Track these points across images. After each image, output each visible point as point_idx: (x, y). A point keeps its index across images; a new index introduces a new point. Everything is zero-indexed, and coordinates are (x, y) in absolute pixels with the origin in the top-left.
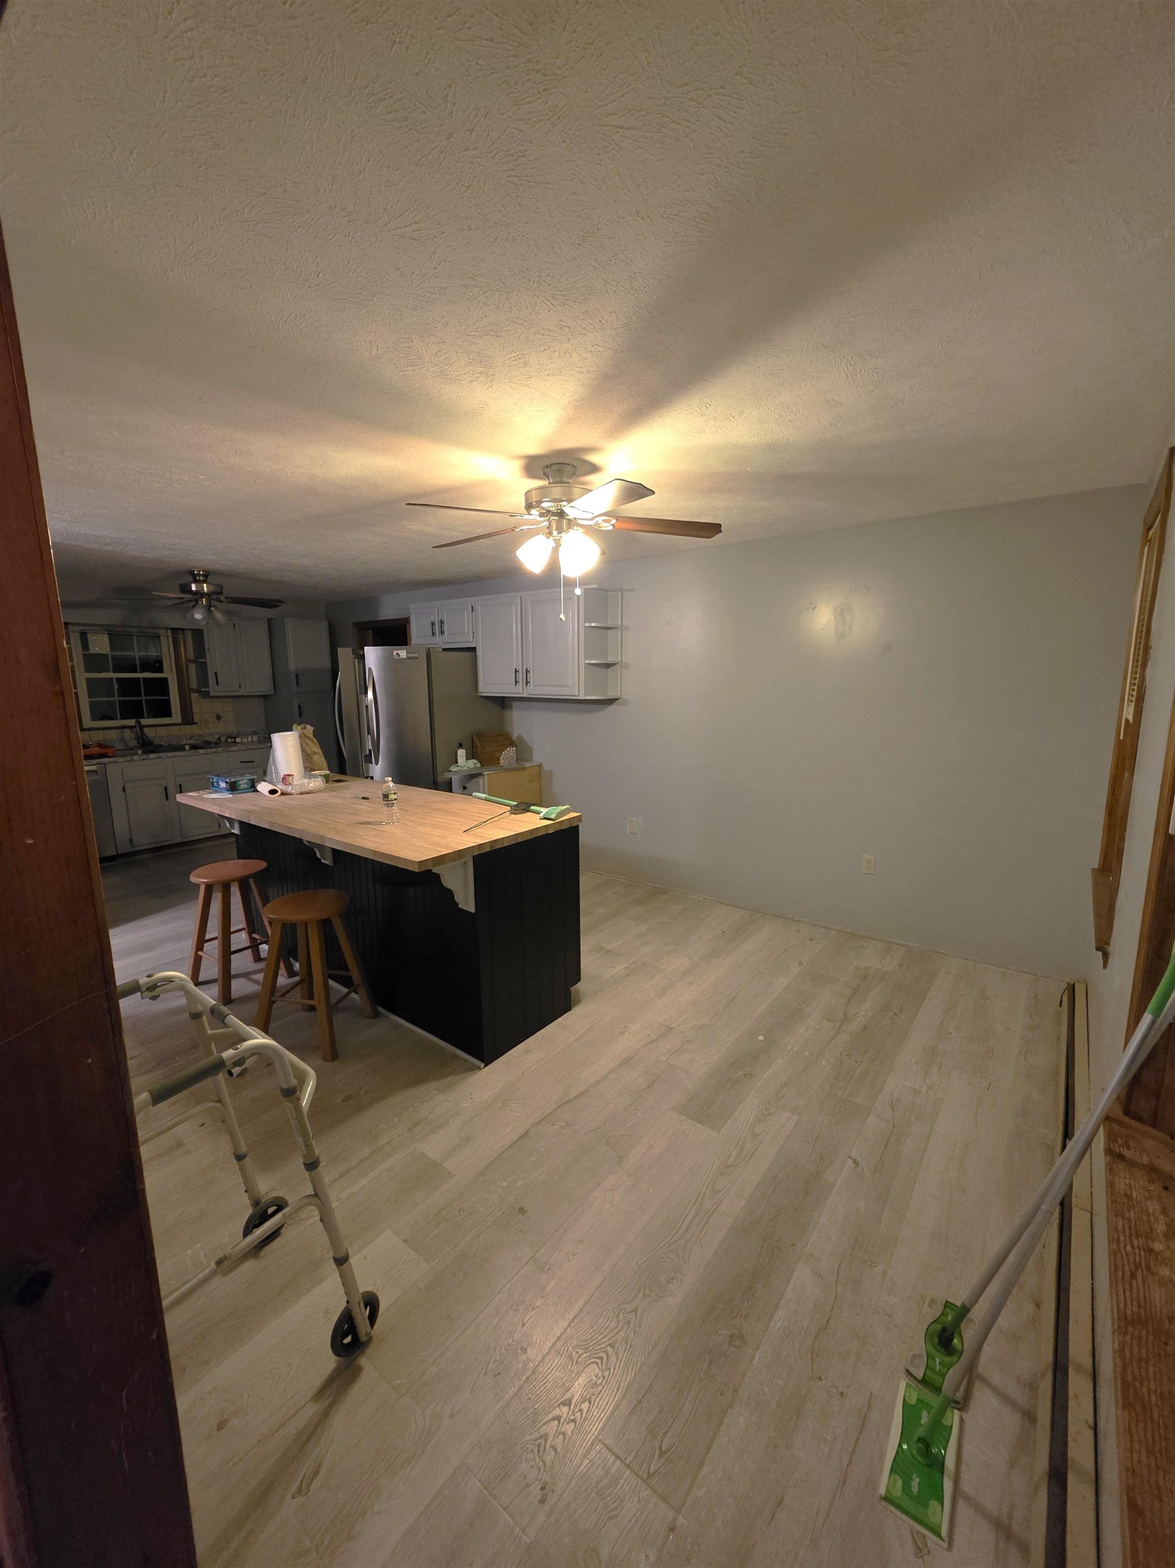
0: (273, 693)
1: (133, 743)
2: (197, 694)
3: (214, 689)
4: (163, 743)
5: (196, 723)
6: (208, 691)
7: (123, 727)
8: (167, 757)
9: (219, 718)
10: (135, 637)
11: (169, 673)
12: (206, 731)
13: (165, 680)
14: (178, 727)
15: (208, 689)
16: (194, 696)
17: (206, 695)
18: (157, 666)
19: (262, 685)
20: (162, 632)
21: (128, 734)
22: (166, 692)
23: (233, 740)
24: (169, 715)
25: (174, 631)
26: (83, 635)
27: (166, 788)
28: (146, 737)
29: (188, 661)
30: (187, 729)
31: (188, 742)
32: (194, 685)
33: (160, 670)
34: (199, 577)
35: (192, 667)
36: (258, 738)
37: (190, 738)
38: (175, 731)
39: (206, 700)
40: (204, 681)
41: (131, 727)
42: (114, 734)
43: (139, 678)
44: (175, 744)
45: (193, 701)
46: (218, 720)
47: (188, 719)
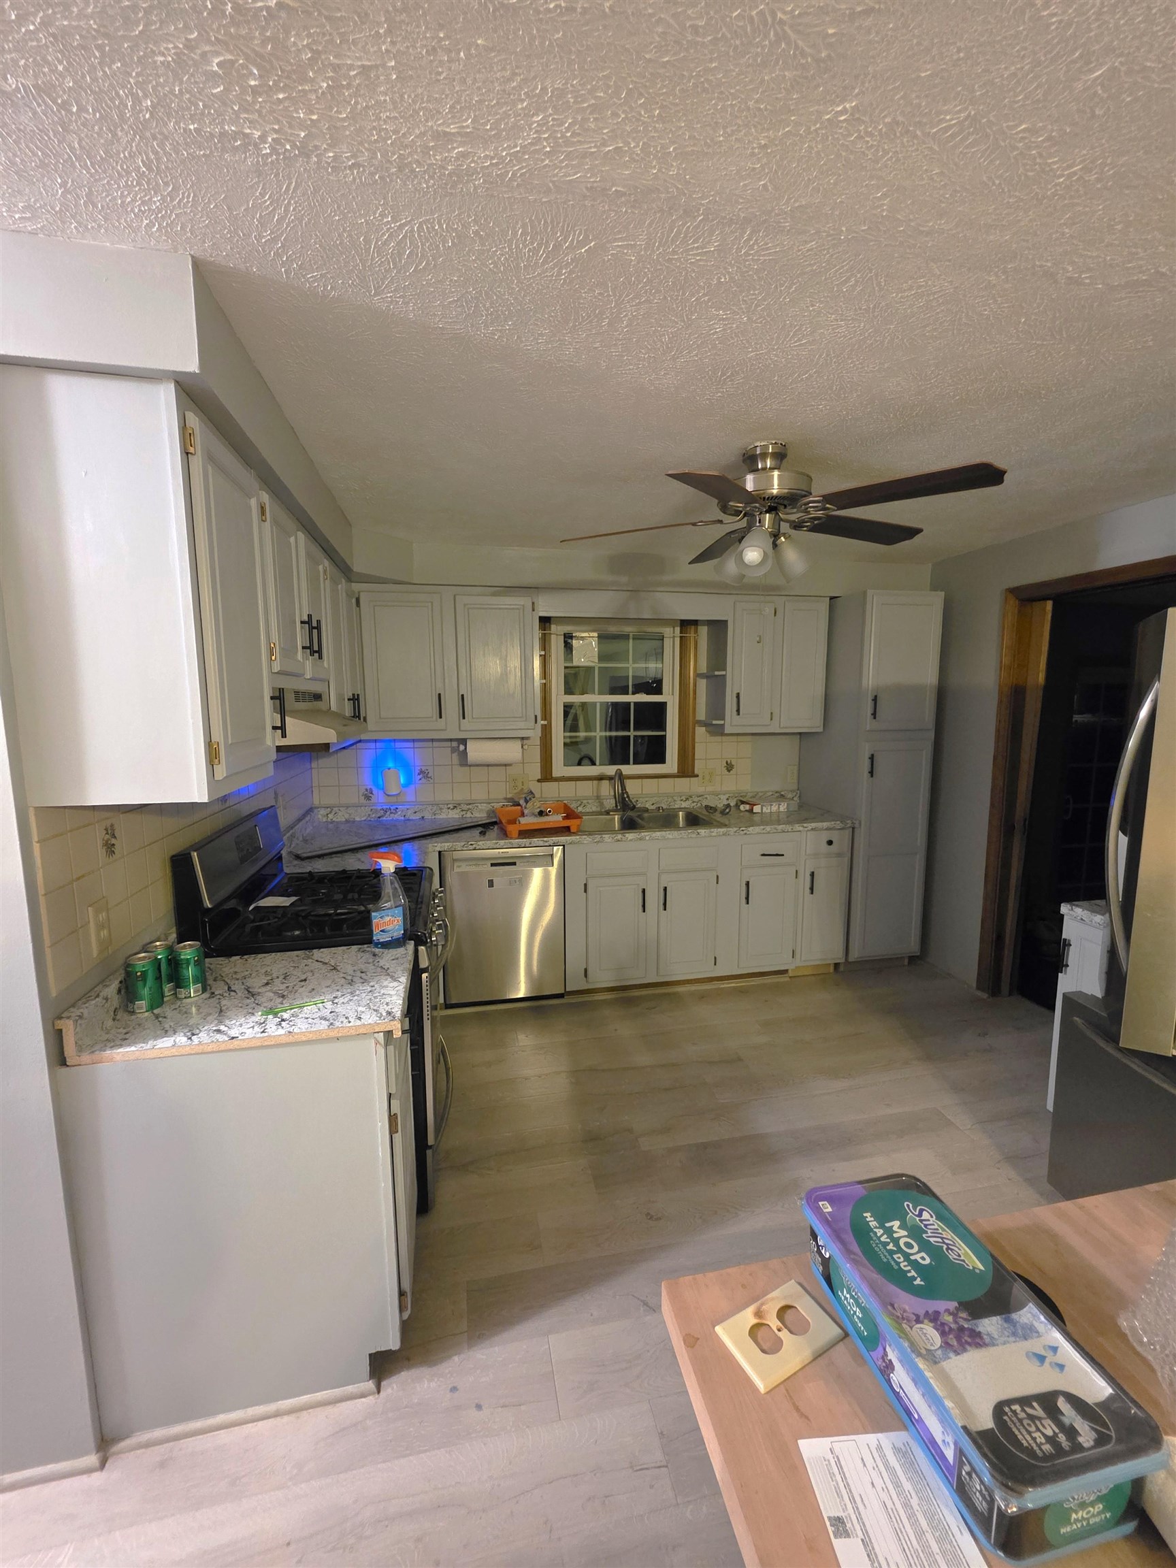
0: (821, 730)
1: (610, 803)
2: (704, 728)
3: (731, 722)
4: (648, 806)
5: (697, 776)
6: (723, 725)
7: (601, 778)
8: (652, 839)
9: (729, 767)
10: (631, 641)
11: (670, 697)
12: (710, 789)
13: (662, 707)
14: (670, 780)
15: (722, 722)
16: (700, 731)
17: (718, 731)
18: (655, 686)
19: (806, 716)
20: (667, 631)
21: (606, 789)
22: (661, 725)
23: (747, 807)
24: (660, 758)
25: (685, 624)
26: (568, 638)
27: (644, 891)
28: (628, 797)
29: (698, 675)
30: (683, 784)
31: (684, 805)
32: (701, 714)
33: (659, 691)
34: (764, 460)
35: (702, 684)
36: (788, 807)
37: (687, 799)
38: (667, 786)
39: (718, 738)
40: (717, 709)
41: (610, 778)
42: (586, 789)
43: (629, 704)
44: (665, 807)
45: (697, 740)
46: (729, 771)
47: (686, 770)
